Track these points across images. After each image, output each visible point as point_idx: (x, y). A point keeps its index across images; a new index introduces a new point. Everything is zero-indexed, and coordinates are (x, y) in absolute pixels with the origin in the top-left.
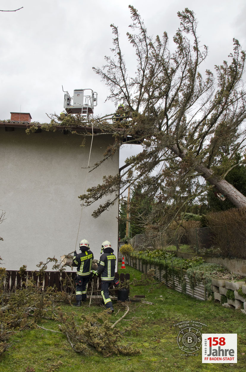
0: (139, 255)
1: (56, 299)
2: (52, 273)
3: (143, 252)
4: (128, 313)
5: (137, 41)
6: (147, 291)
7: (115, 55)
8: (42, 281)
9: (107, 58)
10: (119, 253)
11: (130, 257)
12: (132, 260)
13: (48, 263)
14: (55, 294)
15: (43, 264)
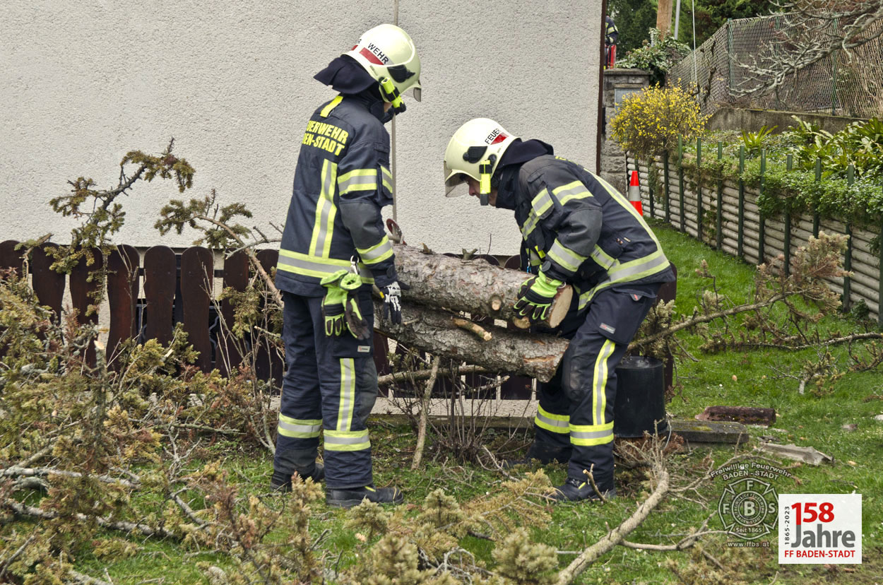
0: (741, 155)
1: (192, 419)
2: (158, 255)
3: (767, 139)
4: (657, 507)
6: (792, 387)
8: (90, 308)
10: (605, 149)
11: (681, 171)
12: (692, 189)
13: (128, 185)
14: (184, 385)
15: (96, 194)
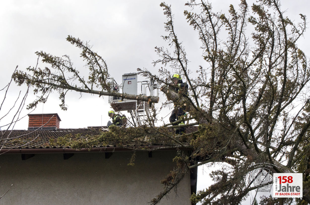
5: (199, 21)
7: (170, 44)
9: (158, 49)
